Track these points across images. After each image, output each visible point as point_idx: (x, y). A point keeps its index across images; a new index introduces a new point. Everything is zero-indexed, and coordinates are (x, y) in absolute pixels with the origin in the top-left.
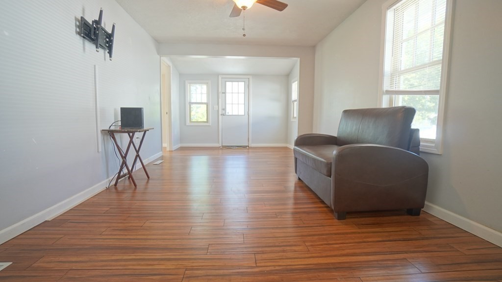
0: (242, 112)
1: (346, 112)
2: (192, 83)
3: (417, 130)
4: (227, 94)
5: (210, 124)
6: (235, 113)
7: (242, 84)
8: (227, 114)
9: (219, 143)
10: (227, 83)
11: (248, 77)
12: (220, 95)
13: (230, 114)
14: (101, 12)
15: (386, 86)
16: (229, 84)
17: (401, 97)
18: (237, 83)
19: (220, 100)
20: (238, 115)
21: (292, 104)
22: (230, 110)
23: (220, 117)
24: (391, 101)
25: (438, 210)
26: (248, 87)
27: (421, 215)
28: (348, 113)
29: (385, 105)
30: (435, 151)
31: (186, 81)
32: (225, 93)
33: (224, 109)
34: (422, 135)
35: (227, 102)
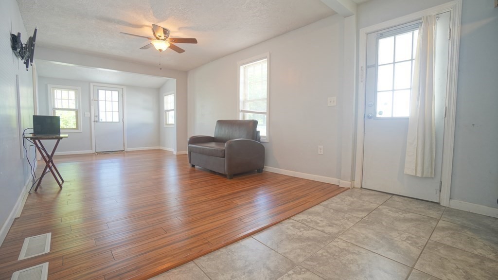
0: (116, 119)
1: (219, 121)
2: (56, 88)
3: (259, 132)
4: (100, 102)
5: (81, 130)
6: (109, 120)
7: (115, 94)
8: (100, 121)
9: (92, 149)
10: (100, 91)
11: (122, 87)
12: (92, 102)
13: (104, 120)
14: (36, 30)
15: (241, 108)
16: (102, 93)
17: (248, 114)
18: (111, 92)
19: (92, 107)
20: (112, 122)
21: (165, 113)
22: (103, 117)
23: (93, 124)
24: (244, 117)
25: (269, 168)
26: (121, 97)
27: (263, 172)
28: (221, 123)
29: (241, 119)
30: (266, 141)
31: (49, 85)
32: (98, 100)
33: (97, 116)
34: (261, 134)
35: (100, 109)
